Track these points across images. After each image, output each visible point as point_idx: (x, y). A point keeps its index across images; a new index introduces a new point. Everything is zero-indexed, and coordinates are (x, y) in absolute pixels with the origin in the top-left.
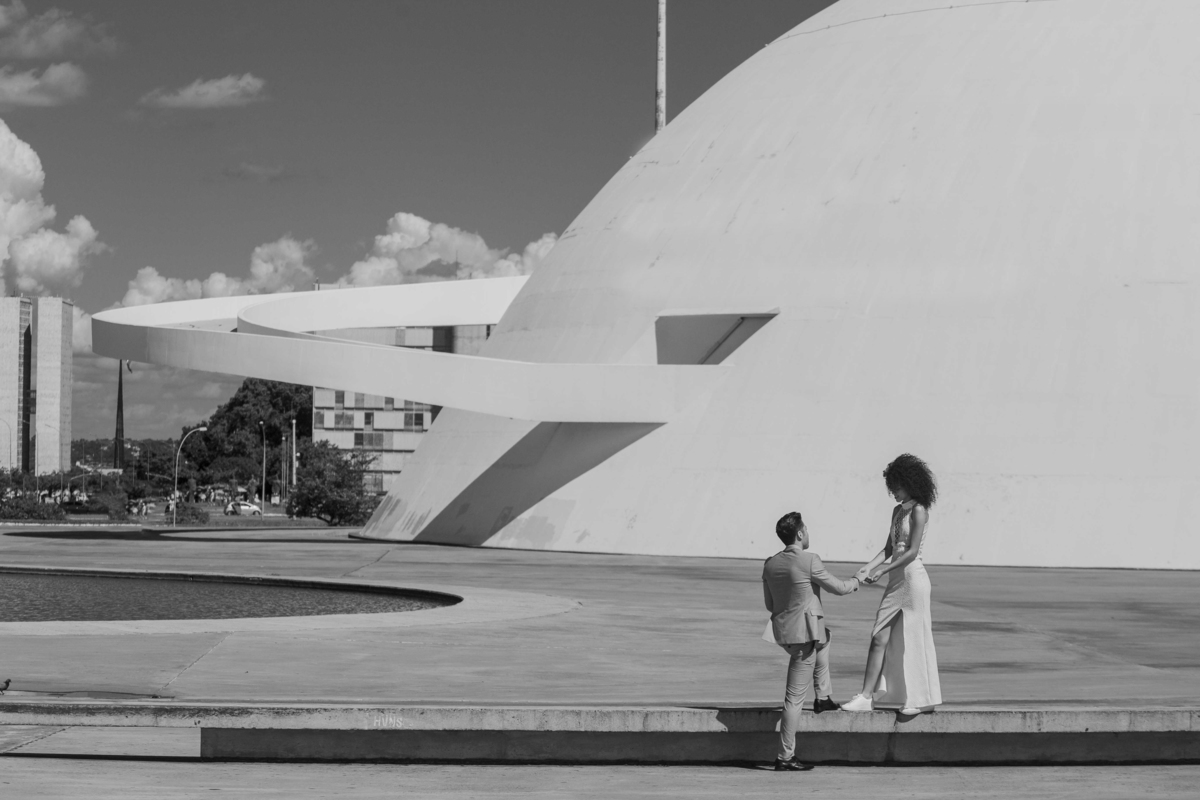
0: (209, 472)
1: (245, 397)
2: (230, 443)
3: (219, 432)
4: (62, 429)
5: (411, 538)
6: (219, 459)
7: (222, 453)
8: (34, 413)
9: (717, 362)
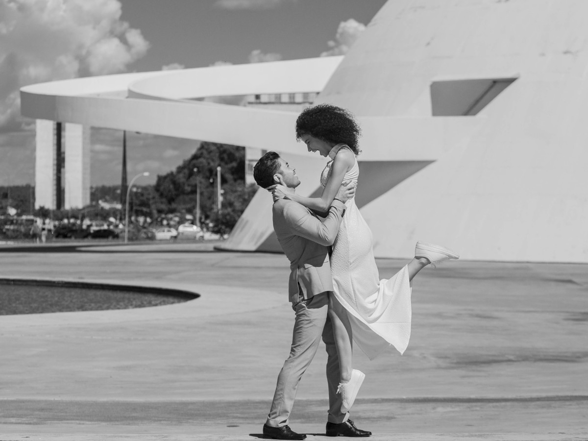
0: (174, 206)
1: (202, 154)
2: (189, 185)
3: (181, 178)
4: (84, 179)
5: (254, 248)
6: (181, 197)
7: (183, 193)
8: (64, 167)
9: (475, 114)
